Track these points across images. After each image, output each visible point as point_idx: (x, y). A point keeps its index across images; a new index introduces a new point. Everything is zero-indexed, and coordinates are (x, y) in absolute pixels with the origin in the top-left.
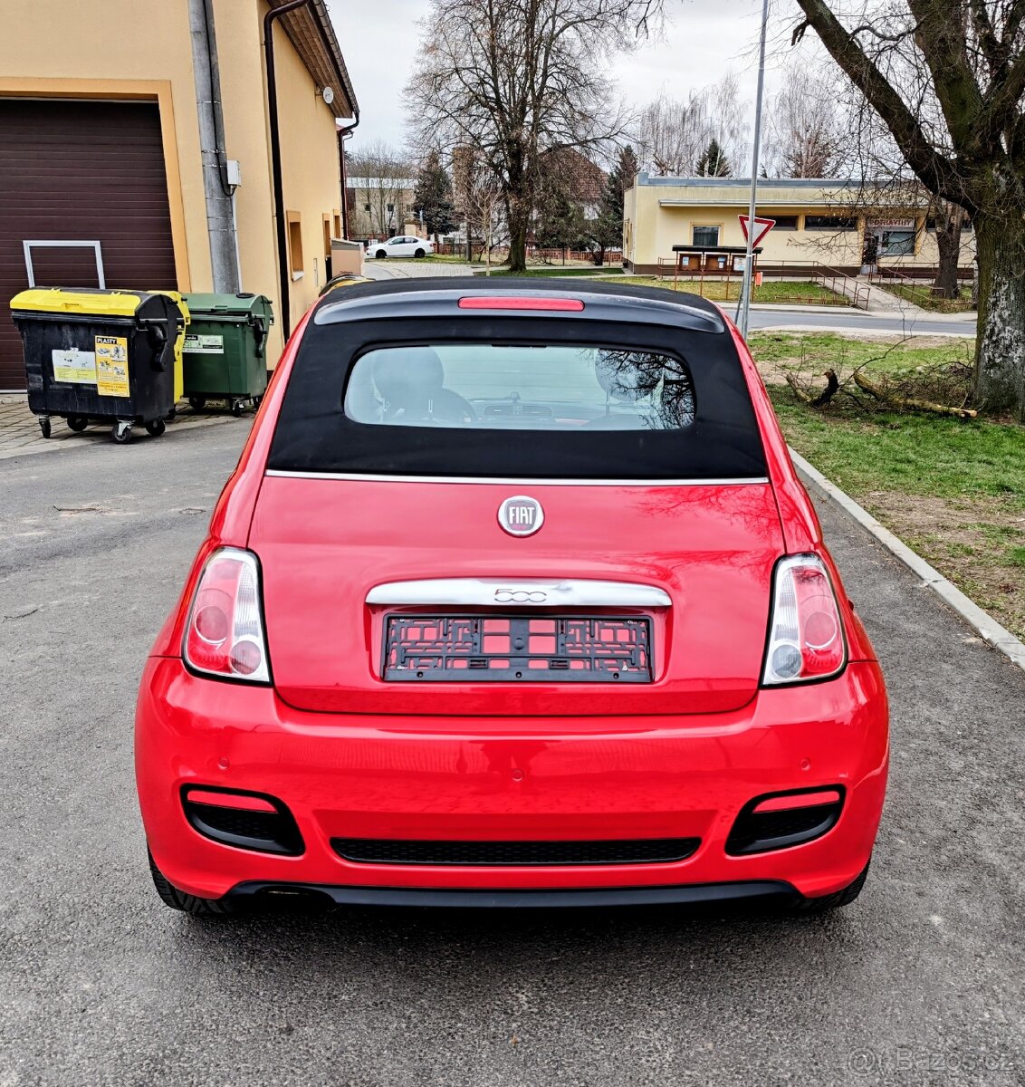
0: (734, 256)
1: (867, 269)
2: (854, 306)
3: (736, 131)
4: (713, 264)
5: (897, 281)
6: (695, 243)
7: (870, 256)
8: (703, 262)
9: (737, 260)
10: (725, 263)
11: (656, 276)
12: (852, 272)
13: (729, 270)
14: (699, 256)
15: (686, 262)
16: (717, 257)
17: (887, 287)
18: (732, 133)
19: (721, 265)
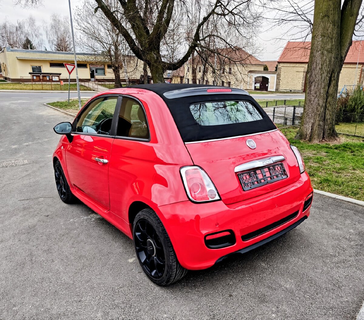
0: (52, 76)
1: (93, 79)
2: (94, 91)
3: (37, 35)
4: (45, 78)
5: (103, 83)
6: (33, 71)
7: (92, 75)
8: (41, 78)
9: (53, 77)
10: (49, 78)
11: (21, 83)
12: (88, 80)
13: (51, 80)
14: (39, 76)
15: (35, 78)
16: (46, 76)
17: (101, 85)
18: (36, 36)
19: (48, 79)
